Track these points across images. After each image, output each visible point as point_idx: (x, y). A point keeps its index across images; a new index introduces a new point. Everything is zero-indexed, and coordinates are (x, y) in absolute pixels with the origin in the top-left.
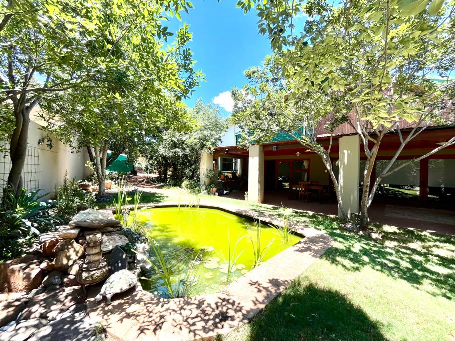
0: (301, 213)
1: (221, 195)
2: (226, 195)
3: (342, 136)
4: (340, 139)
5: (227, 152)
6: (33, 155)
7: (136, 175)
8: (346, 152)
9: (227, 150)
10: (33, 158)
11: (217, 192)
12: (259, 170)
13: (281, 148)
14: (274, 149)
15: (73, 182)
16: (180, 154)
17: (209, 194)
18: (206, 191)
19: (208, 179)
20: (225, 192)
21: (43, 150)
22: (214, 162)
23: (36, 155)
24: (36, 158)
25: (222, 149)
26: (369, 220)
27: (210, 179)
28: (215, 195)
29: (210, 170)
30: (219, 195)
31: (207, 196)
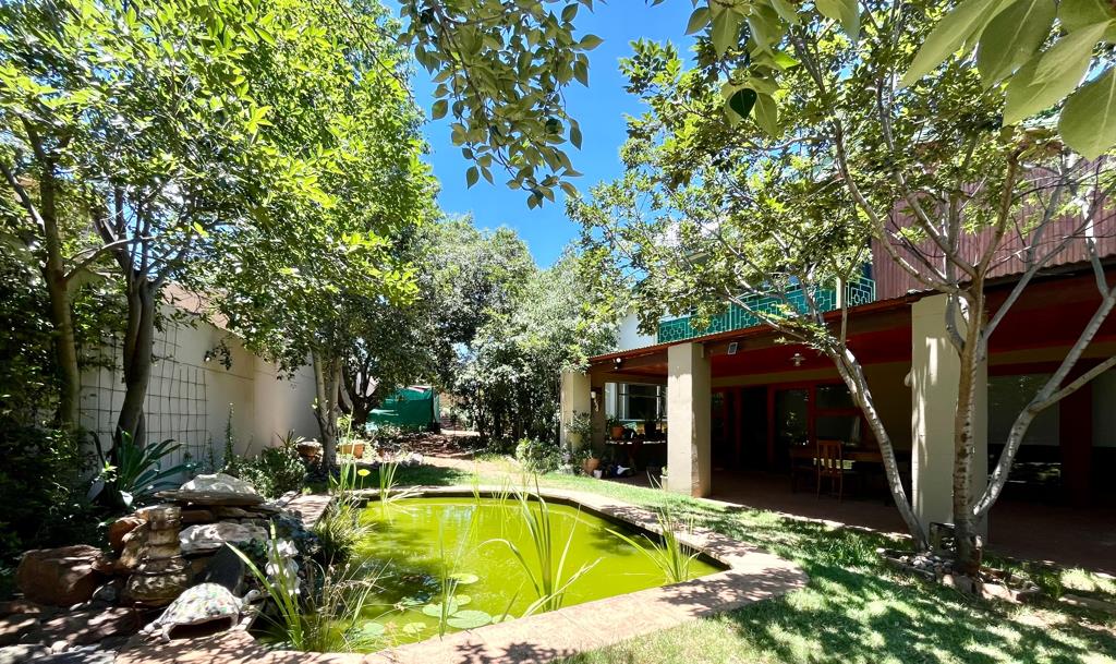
0: (802, 523)
1: (610, 475)
2: (624, 478)
3: (917, 296)
4: (914, 305)
5: (618, 364)
6: (192, 380)
7: (438, 433)
8: (932, 343)
9: (619, 360)
10: (192, 386)
11: (598, 468)
12: (694, 410)
13: (751, 346)
14: (731, 351)
15: (288, 440)
16: (513, 377)
17: (577, 472)
18: (568, 466)
19: (578, 435)
20: (621, 470)
21: (216, 371)
22: (593, 395)
23: (200, 381)
24: (200, 388)
25: (609, 359)
26: (979, 543)
27: (584, 435)
28: (593, 475)
29: (585, 415)
30: (603, 477)
31: (572, 476)
